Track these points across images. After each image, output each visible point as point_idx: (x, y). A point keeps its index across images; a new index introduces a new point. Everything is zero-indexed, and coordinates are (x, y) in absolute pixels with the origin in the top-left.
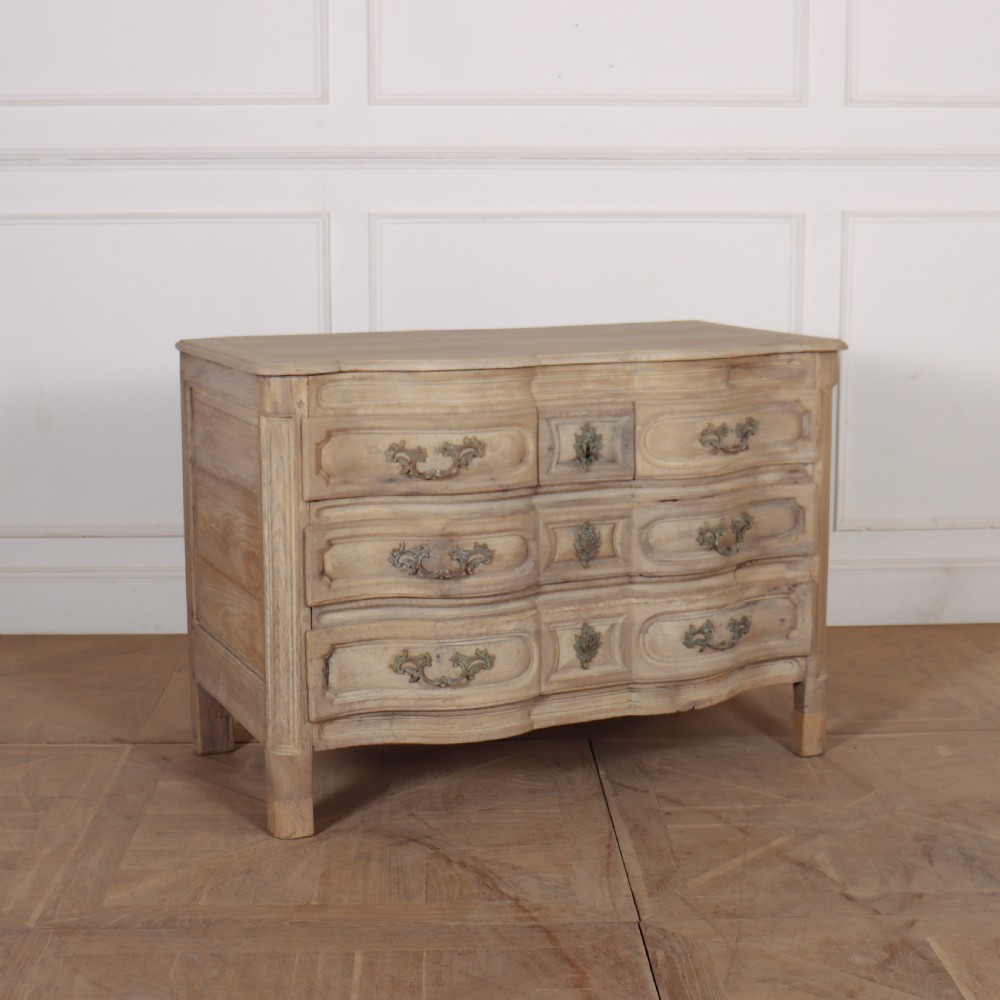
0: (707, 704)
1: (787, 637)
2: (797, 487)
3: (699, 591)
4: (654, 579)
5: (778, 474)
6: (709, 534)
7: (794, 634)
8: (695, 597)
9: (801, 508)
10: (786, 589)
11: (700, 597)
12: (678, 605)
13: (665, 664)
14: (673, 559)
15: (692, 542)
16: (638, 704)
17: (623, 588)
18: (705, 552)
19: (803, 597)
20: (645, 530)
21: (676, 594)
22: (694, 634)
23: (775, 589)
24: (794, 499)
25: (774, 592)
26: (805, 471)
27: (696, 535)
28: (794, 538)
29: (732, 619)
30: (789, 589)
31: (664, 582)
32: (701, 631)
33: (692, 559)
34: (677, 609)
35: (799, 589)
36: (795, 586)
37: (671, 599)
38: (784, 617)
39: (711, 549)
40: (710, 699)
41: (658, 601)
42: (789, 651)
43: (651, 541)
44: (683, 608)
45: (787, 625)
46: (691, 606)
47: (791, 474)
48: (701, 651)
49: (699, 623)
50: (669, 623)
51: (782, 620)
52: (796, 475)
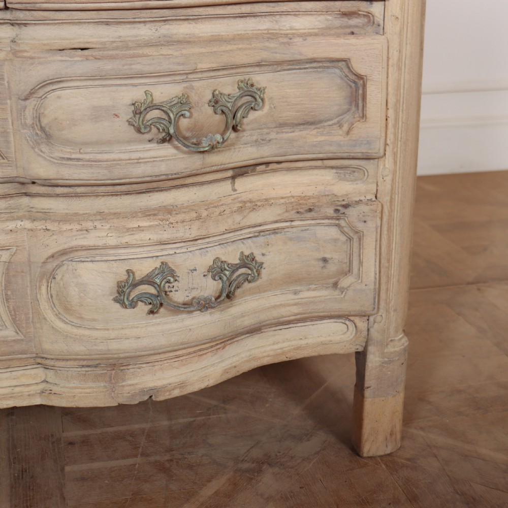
0: (176, 393)
1: (335, 285)
2: (352, 40)
3: (149, 213)
4: (59, 190)
5: (322, 18)
6: (155, 113)
7: (345, 282)
8: (134, 224)
9: (360, 77)
10: (330, 211)
11: (145, 223)
12: (101, 235)
13: (87, 332)
14: (87, 157)
15: (121, 127)
16: (55, 389)
17: (12, 202)
18: (153, 145)
19: (360, 226)
20: (32, 103)
21: (102, 216)
22: (135, 285)
23: (310, 210)
24: (346, 61)
25: (309, 215)
26: (368, 15)
27: (126, 114)
28: (346, 127)
29: (217, 260)
30: (337, 211)
31: (77, 196)
32: (147, 280)
33: (123, 156)
34: (100, 243)
35: (352, 212)
36: (346, 206)
37: (89, 225)
38: (327, 256)
39: (163, 141)
40: (182, 385)
41: (65, 227)
42: (336, 307)
43: (45, 122)
44: (112, 241)
45: (332, 268)
46: (127, 239)
47: (345, 19)
48: (152, 312)
49: (143, 269)
50: (90, 265)
51: (325, 260)
52: (354, 21)
